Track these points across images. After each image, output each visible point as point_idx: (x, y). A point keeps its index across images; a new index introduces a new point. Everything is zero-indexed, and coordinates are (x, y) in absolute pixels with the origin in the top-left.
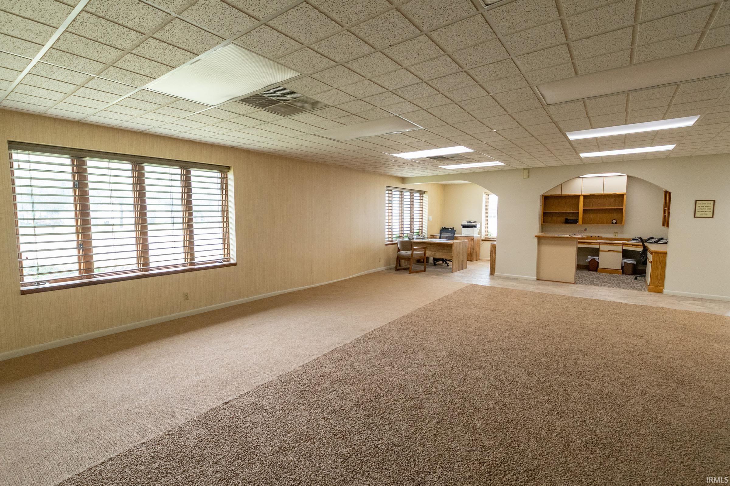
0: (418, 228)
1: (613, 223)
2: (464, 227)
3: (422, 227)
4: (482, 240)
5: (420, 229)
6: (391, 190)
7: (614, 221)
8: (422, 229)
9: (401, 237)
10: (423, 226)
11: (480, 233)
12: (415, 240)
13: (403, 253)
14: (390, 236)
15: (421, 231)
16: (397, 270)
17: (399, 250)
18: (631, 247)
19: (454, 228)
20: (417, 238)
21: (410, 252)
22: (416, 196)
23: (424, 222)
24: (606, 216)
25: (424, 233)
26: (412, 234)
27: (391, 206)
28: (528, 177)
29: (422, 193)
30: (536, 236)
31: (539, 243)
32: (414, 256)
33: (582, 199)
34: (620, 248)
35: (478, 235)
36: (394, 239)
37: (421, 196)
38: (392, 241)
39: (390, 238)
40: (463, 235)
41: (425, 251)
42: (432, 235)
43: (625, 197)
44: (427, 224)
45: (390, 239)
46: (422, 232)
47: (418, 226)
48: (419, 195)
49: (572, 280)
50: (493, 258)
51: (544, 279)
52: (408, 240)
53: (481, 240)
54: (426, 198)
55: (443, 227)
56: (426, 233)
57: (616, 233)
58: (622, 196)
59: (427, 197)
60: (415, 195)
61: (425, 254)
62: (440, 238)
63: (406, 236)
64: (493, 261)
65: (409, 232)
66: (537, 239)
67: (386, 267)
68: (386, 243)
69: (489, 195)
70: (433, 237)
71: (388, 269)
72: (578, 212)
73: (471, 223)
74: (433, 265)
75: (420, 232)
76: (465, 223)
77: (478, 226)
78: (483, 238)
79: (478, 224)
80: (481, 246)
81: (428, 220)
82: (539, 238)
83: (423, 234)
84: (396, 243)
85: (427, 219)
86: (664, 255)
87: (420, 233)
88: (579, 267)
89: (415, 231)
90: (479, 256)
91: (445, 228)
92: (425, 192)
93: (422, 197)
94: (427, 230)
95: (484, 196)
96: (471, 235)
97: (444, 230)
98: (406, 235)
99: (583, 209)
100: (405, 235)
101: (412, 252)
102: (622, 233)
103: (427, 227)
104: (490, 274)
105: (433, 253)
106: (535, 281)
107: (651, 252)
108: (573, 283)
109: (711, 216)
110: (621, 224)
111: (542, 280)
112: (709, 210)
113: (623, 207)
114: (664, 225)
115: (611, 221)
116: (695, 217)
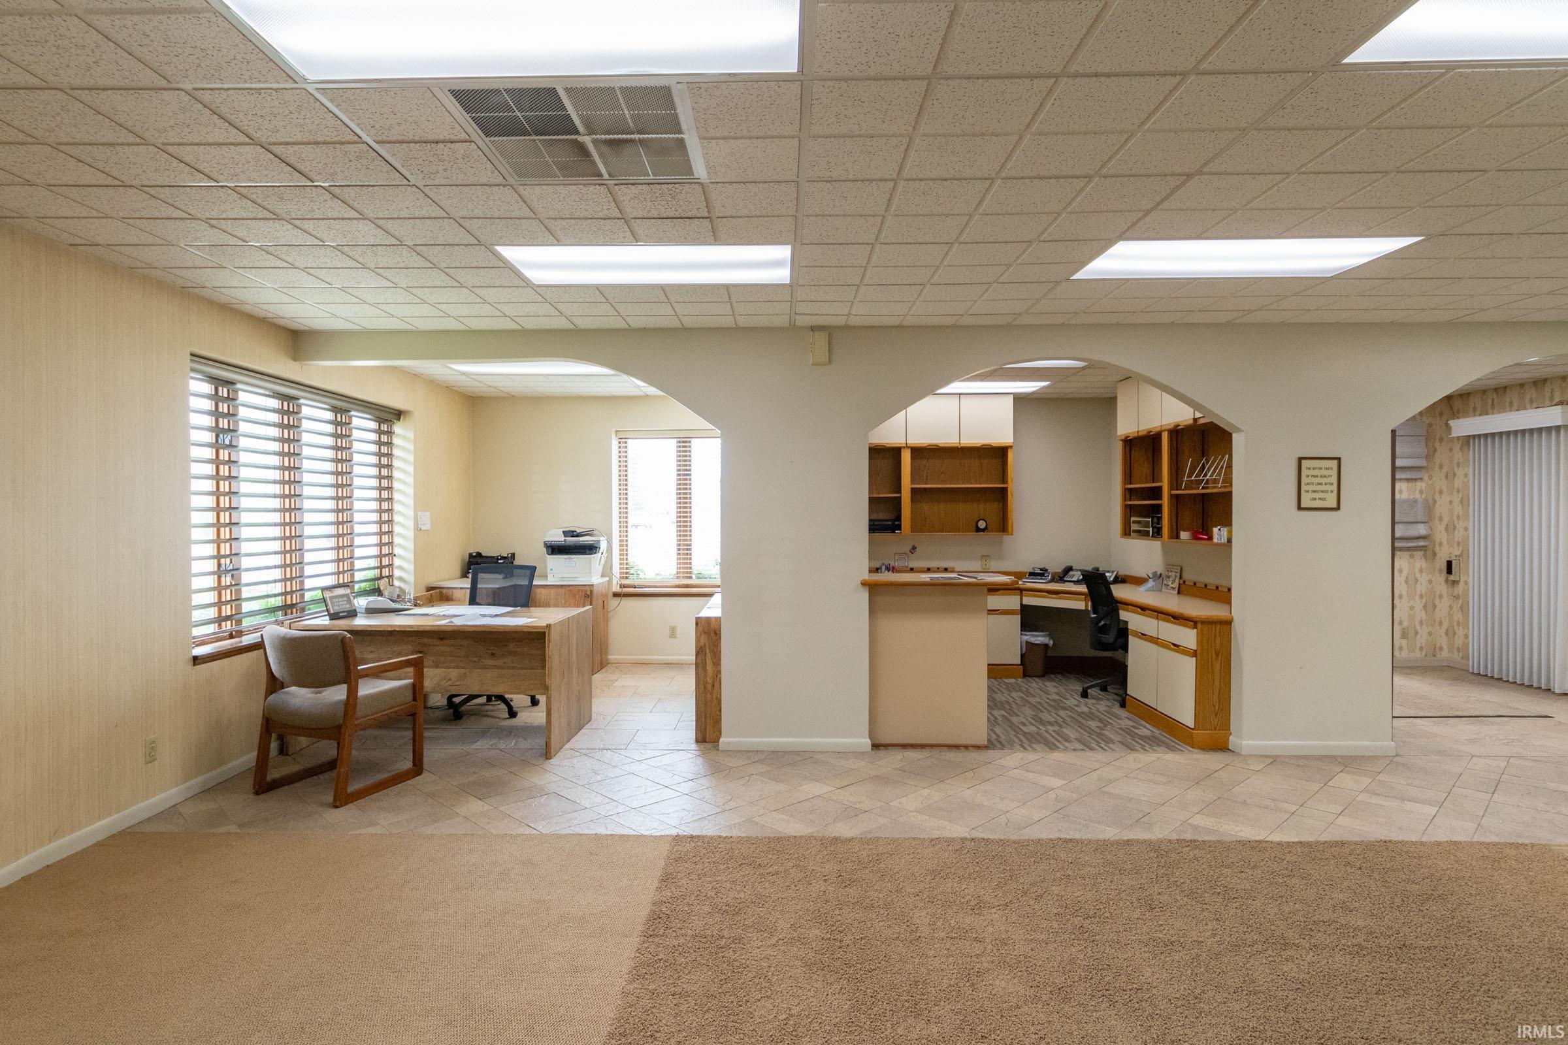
0: (373, 563)
1: (978, 530)
2: (555, 549)
3: (391, 555)
4: (616, 595)
5: (381, 567)
6: (229, 383)
7: (982, 524)
8: (390, 566)
9: (292, 606)
10: (397, 551)
11: (607, 571)
12: (361, 622)
13: (299, 697)
14: (227, 611)
15: (386, 572)
16: (264, 786)
17: (274, 684)
18: (1045, 597)
19: (513, 555)
20: (371, 611)
21: (338, 693)
22: (363, 426)
23: (400, 535)
24: (963, 510)
25: (401, 579)
26: (348, 591)
27: (230, 462)
28: (830, 362)
29: (388, 416)
30: (864, 584)
31: (874, 610)
32: (360, 712)
33: (906, 457)
34: (1012, 602)
35: (602, 576)
36: (246, 623)
37: (384, 427)
38: (240, 634)
39: (227, 618)
40: (551, 581)
41: (419, 676)
42: (433, 588)
43: (1010, 454)
44: (411, 546)
45: (227, 626)
46: (390, 577)
47: (374, 551)
48: (373, 425)
49: (980, 734)
51: (888, 742)
52: (325, 621)
53: (610, 595)
54: (404, 438)
55: (473, 551)
56: (410, 578)
57: (985, 557)
58: (1001, 453)
59: (411, 435)
60: (356, 422)
61: (417, 690)
62: (473, 601)
63: (314, 602)
65: (329, 581)
66: (866, 595)
67: (197, 782)
68: (199, 651)
69: (629, 441)
70: (438, 595)
71: (207, 792)
72: (900, 497)
73: (578, 536)
74: (445, 720)
75: (381, 578)
76: (558, 537)
77: (603, 546)
78: (616, 588)
79: (602, 538)
80: (610, 615)
81: (418, 529)
82: (873, 589)
83: (396, 583)
84: (259, 646)
85: (411, 524)
86: (1225, 627)
87: (383, 584)
89: (358, 576)
90: (607, 653)
91: (479, 555)
92: (399, 414)
93: (390, 433)
94: (410, 567)
95: (615, 443)
96: (582, 580)
97: (475, 563)
98: (318, 594)
99: (912, 489)
100: (308, 596)
101: (352, 692)
102: (999, 556)
103: (411, 556)
104: (697, 741)
105: (454, 673)
106: (863, 753)
107: (1192, 622)
108: (986, 747)
109: (1334, 505)
110: (1000, 531)
111: (886, 746)
112: (1329, 488)
113: (1007, 483)
114: (1126, 532)
115: (974, 525)
116: (1300, 508)
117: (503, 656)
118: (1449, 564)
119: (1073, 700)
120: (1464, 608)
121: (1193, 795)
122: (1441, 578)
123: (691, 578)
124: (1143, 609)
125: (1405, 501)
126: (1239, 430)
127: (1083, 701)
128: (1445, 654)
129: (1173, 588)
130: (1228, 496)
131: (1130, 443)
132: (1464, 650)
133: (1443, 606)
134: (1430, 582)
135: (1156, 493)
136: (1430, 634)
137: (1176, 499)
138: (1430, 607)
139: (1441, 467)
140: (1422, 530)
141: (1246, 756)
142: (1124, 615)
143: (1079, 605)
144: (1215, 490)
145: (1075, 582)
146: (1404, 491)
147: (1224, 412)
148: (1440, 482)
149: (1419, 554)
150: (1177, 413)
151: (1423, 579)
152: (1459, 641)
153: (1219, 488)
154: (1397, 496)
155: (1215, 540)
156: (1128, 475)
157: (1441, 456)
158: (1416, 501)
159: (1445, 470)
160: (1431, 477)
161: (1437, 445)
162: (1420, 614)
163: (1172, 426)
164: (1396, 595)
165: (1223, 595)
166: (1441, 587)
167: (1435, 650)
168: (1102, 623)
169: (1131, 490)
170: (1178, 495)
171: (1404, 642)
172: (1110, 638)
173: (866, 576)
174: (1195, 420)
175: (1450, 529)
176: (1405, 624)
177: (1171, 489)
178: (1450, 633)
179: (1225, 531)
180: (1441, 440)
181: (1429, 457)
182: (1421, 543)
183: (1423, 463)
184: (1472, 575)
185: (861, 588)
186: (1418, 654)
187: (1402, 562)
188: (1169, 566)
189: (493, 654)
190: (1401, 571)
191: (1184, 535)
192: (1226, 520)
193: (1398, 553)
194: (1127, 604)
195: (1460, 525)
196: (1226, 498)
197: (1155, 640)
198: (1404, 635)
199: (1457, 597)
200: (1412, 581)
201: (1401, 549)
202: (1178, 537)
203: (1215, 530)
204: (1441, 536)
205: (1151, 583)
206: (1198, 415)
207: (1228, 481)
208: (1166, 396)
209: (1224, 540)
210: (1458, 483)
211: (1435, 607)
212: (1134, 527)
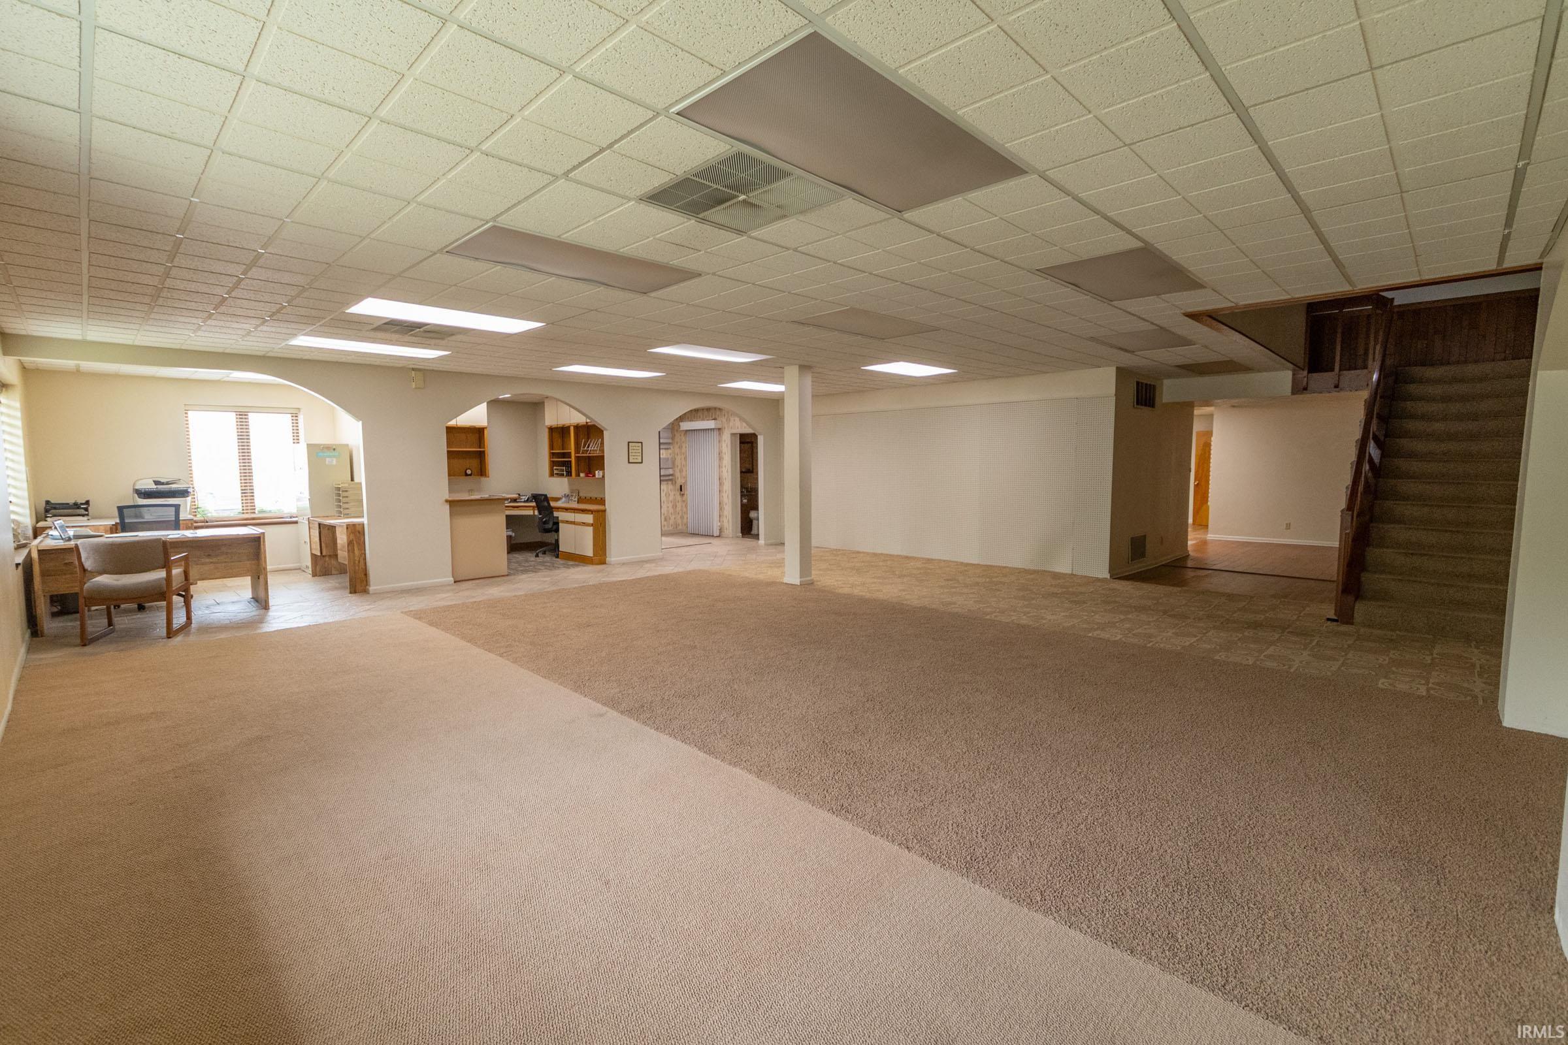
1: (466, 475)
7: (469, 472)
10: (10, 499)
18: (514, 510)
19: (88, 502)
21: (153, 575)
23: (11, 486)
24: (458, 463)
25: (15, 521)
30: (447, 501)
31: (452, 514)
43: (486, 432)
49: (505, 570)
50: (354, 556)
51: (463, 579)
54: (9, 407)
56: (26, 520)
57: (471, 490)
58: (480, 431)
61: (186, 573)
64: (354, 563)
66: (448, 506)
73: (166, 484)
76: (149, 486)
82: (452, 503)
86: (603, 513)
88: (514, 547)
94: (25, 512)
99: (448, 451)
101: (169, 572)
102: (479, 490)
103: (25, 503)
104: (351, 593)
106: (449, 585)
107: (591, 512)
108: (507, 575)
109: (641, 461)
110: (478, 475)
111: (459, 581)
112: (638, 454)
113: (484, 448)
114: (552, 475)
115: (464, 471)
116: (629, 462)
117: (217, 556)
118: (681, 486)
119: (533, 559)
120: (686, 507)
121: (599, 575)
122: (678, 493)
123: (254, 513)
124: (566, 509)
125: (664, 459)
126: (606, 430)
127: (537, 558)
128: (680, 527)
129: (575, 501)
130: (603, 457)
131: (552, 430)
132: (686, 524)
133: (679, 505)
134: (674, 495)
135: (569, 455)
136: (675, 518)
137: (578, 458)
138: (675, 506)
139: (677, 443)
140: (670, 471)
141: (613, 565)
142: (556, 514)
143: (530, 512)
144: (595, 455)
145: (525, 502)
146: (664, 454)
147: (601, 422)
148: (677, 450)
149: (670, 482)
150: (579, 419)
151: (672, 494)
152: (685, 521)
153: (598, 453)
154: (661, 456)
155: (597, 476)
156: (551, 447)
157: (677, 439)
158: (668, 459)
159: (679, 444)
160: (673, 448)
161: (676, 433)
162: (671, 510)
163: (575, 424)
164: (662, 501)
165: (602, 501)
166: (679, 498)
167: (677, 525)
168: (544, 520)
169: (553, 453)
170: (578, 457)
171: (665, 523)
172: (550, 526)
173: (447, 496)
174: (587, 423)
175: (681, 471)
176: (666, 515)
177: (575, 453)
178: (682, 517)
179: (601, 472)
180: (677, 431)
181: (673, 438)
182: (671, 478)
183: (670, 441)
184: (688, 491)
185: (446, 504)
186: (671, 528)
187: (664, 487)
188: (572, 491)
189: (209, 555)
190: (663, 491)
191: (582, 475)
192: (601, 467)
193: (662, 483)
194: (558, 509)
195: (684, 470)
196: (601, 459)
197: (573, 523)
198: (665, 520)
199: (684, 501)
200: (668, 495)
201: (664, 481)
202: (579, 476)
203: (597, 472)
204: (678, 474)
205: (564, 499)
206: (588, 421)
207: (603, 451)
208: (572, 409)
209: (601, 476)
210: (683, 451)
211: (676, 506)
212: (555, 472)
